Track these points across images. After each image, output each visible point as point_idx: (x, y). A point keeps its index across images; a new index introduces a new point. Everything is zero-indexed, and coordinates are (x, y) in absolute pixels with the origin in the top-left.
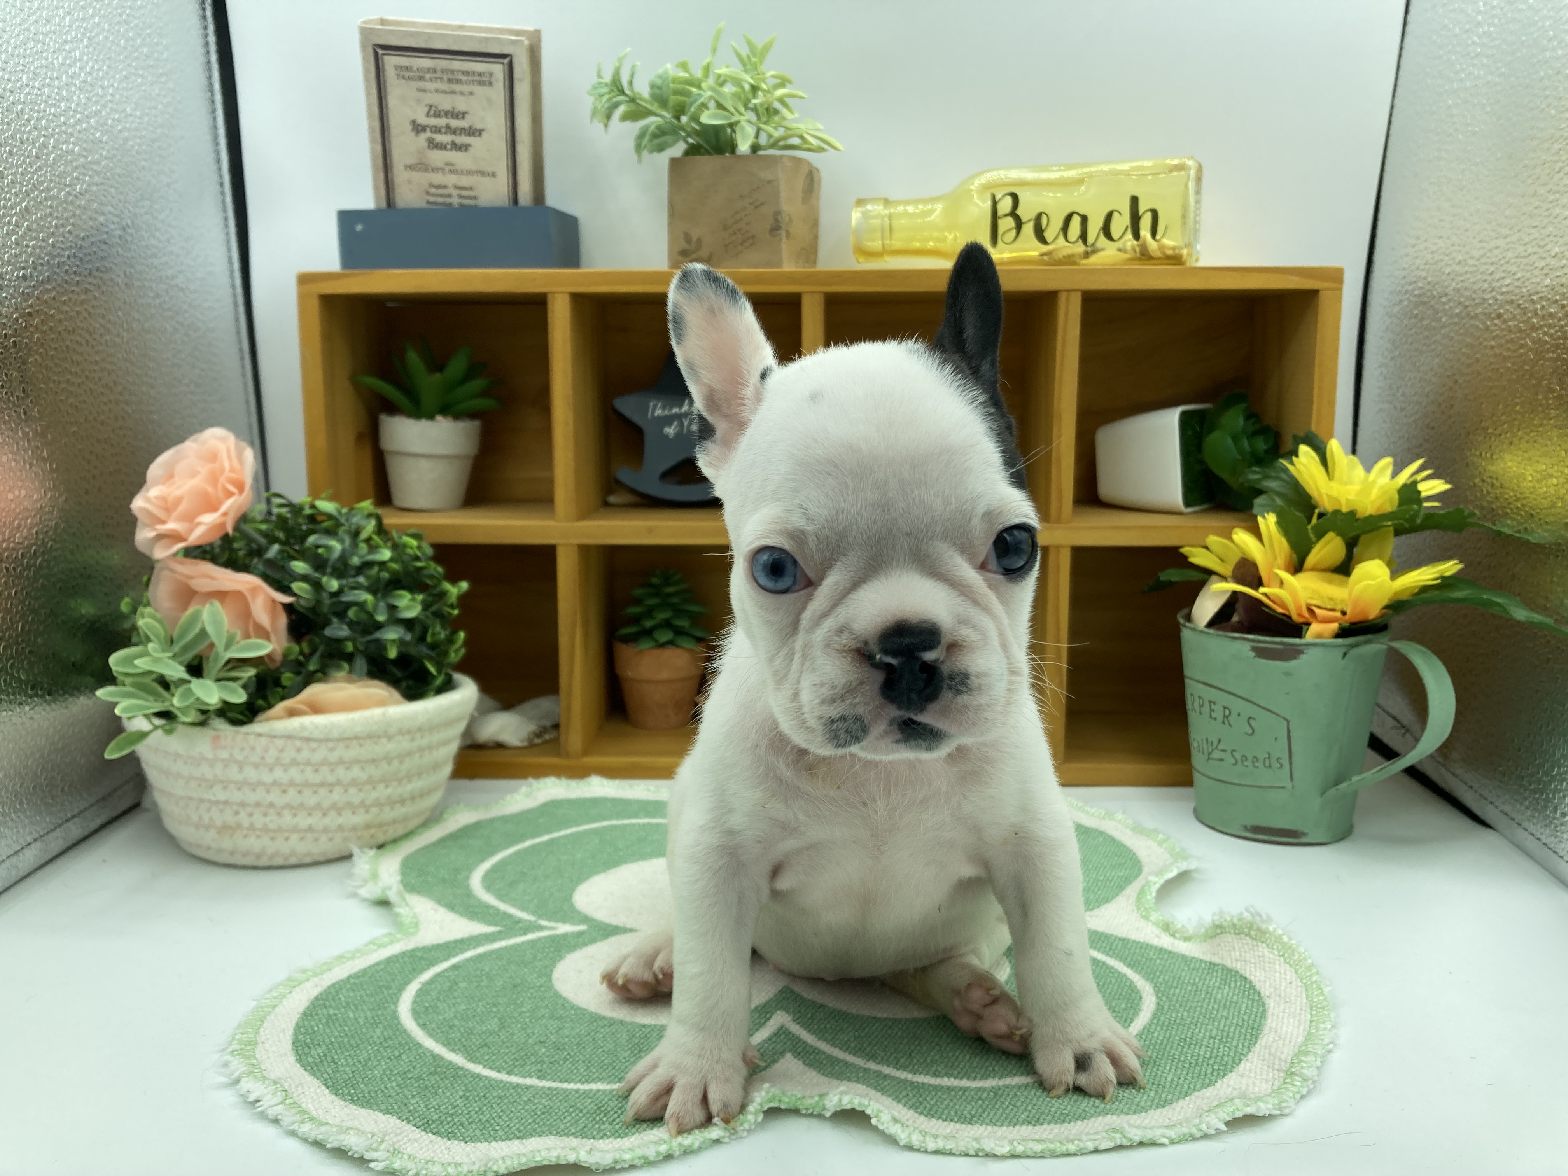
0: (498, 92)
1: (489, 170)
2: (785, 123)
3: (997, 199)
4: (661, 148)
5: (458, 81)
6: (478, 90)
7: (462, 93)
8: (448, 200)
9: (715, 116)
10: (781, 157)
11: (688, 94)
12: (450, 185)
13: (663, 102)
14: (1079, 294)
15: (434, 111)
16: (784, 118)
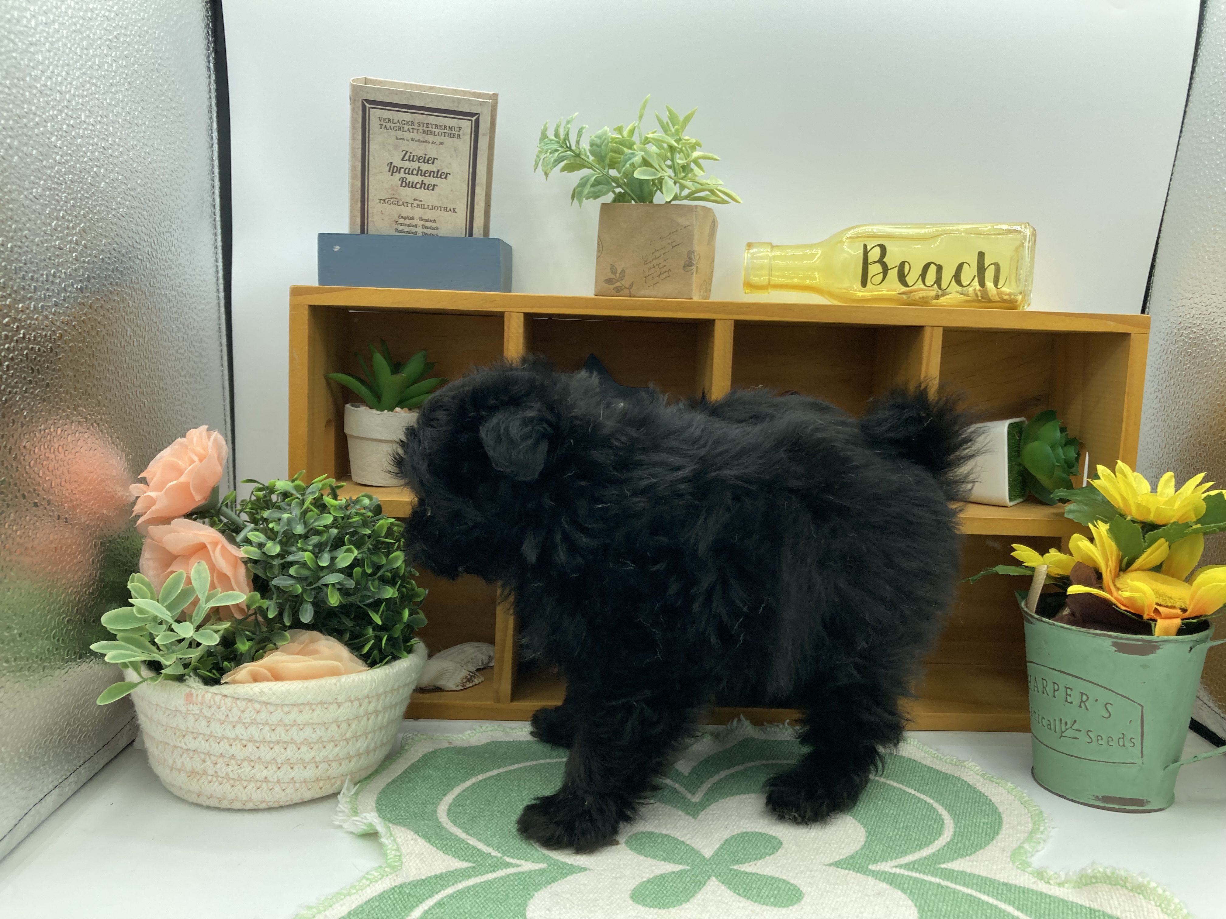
0: (464, 145)
1: (449, 206)
2: (697, 179)
3: (869, 248)
4: (596, 196)
5: (432, 133)
6: (448, 141)
7: (433, 143)
8: (414, 229)
9: (644, 173)
10: (696, 206)
11: (621, 153)
12: (416, 217)
13: (600, 158)
14: (941, 329)
15: (407, 156)
16: (695, 176)
